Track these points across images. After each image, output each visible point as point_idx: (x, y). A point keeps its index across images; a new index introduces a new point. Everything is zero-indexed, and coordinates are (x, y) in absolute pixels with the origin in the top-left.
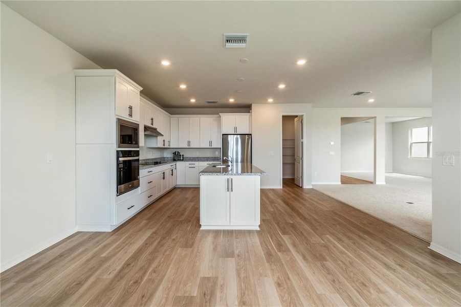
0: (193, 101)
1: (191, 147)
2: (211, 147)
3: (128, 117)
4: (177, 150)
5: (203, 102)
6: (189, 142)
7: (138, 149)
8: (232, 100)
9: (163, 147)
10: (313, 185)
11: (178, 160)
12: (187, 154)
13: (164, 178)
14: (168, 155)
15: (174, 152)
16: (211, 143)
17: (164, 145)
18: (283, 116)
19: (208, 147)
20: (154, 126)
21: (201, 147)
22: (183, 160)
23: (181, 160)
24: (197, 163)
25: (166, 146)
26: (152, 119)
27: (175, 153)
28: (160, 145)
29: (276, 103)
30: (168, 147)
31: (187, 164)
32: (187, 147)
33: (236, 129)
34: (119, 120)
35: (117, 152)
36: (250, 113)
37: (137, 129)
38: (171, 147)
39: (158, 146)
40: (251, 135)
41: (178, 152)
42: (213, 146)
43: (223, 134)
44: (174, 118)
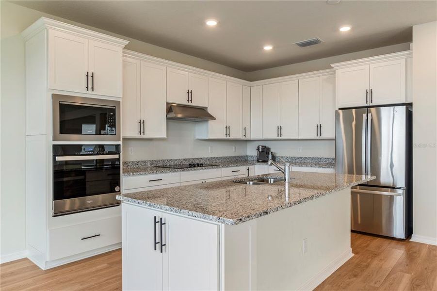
1: (283, 137)
2: (318, 137)
6: (280, 129)
8: (345, 29)
9: (244, 138)
14: (252, 152)
15: (258, 146)
16: (319, 128)
17: (228, 135)
20: (195, 103)
21: (301, 137)
22: (272, 161)
26: (189, 92)
32: (276, 137)
33: (369, 93)
34: (55, 97)
35: (55, 146)
36: (408, 49)
37: (113, 111)
38: (253, 138)
39: (210, 137)
40: (409, 105)
41: (264, 148)
42: (324, 136)
43: (340, 109)
44: (257, 86)
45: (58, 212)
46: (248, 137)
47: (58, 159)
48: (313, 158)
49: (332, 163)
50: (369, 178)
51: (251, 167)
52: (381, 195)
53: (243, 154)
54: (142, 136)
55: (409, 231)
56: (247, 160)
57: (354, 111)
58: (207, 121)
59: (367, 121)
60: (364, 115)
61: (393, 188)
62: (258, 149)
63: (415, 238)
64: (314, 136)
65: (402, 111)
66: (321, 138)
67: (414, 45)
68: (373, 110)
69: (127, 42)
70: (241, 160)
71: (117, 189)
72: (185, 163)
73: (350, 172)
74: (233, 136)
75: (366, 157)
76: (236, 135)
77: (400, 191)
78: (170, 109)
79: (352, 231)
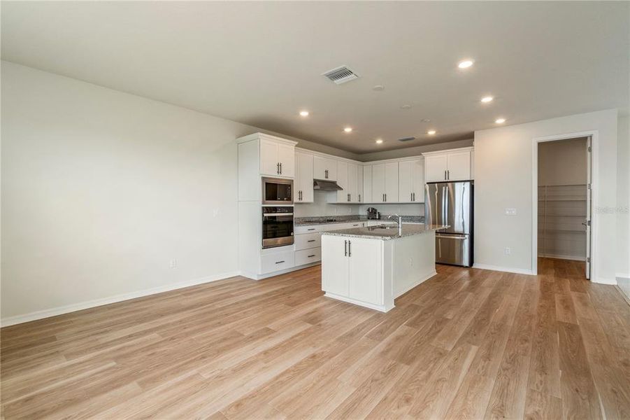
0: (379, 142)
1: (387, 202)
2: (413, 202)
3: (276, 174)
4: (372, 206)
5: (395, 141)
6: (385, 196)
7: (290, 206)
8: (432, 133)
9: (358, 202)
10: (618, 279)
11: (374, 218)
12: (384, 212)
14: (363, 212)
15: (368, 208)
16: (413, 196)
17: (349, 200)
18: (540, 145)
20: (330, 179)
21: (400, 202)
22: (379, 219)
23: (377, 218)
26: (326, 172)
29: (512, 125)
32: (382, 202)
33: (447, 173)
34: (263, 178)
35: (263, 208)
36: (472, 145)
37: (290, 186)
38: (364, 202)
39: (339, 202)
40: (472, 182)
41: (373, 209)
42: (416, 201)
43: (428, 183)
44: (368, 166)
45: (265, 247)
46: (361, 202)
47: (265, 215)
48: (408, 217)
49: (421, 219)
50: (447, 226)
51: (365, 223)
52: (454, 239)
53: (357, 214)
54: (301, 201)
55: (472, 261)
56: (359, 218)
57: (436, 185)
58: (336, 190)
59: (445, 191)
60: (444, 188)
61: (463, 234)
62: (369, 210)
63: (475, 266)
64: (410, 201)
65: (467, 185)
66: (415, 202)
67: (475, 143)
68: (449, 184)
69: (297, 143)
70: (356, 218)
71: (292, 234)
72: (321, 219)
73: (434, 223)
74: (352, 201)
75: (445, 215)
76: (354, 200)
77: (467, 236)
78: (316, 182)
79: (436, 263)
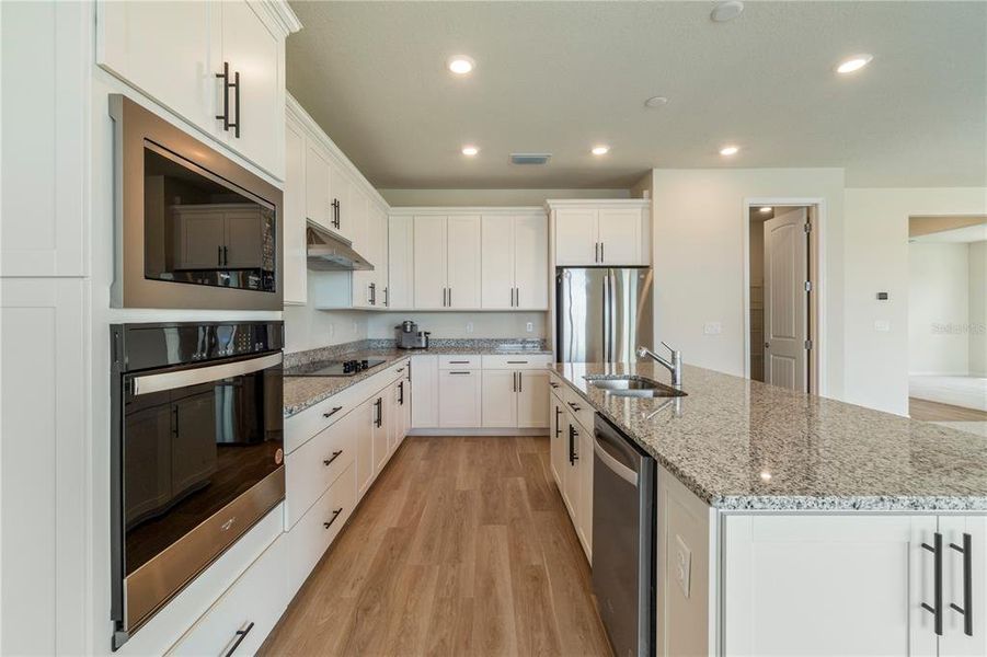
0: (470, 152)
1: (454, 307)
2: (515, 308)
3: (214, 128)
4: (408, 318)
6: (447, 294)
7: (275, 316)
8: (600, 152)
11: (414, 349)
12: (440, 331)
13: (379, 422)
15: (400, 323)
16: (515, 294)
17: (373, 301)
19: (508, 307)
20: (341, 233)
21: (485, 307)
22: (426, 348)
23: (421, 348)
24: (474, 360)
25: (379, 305)
26: (336, 205)
27: (402, 328)
28: (361, 302)
30: (384, 307)
31: (445, 360)
32: (438, 307)
33: (599, 249)
38: (391, 307)
39: (355, 304)
41: (410, 324)
42: (522, 306)
43: (559, 267)
44: (402, 216)
46: (387, 307)
56: (370, 348)
59: (610, 286)
60: (606, 278)
66: (519, 308)
69: (297, 25)
75: (609, 336)
